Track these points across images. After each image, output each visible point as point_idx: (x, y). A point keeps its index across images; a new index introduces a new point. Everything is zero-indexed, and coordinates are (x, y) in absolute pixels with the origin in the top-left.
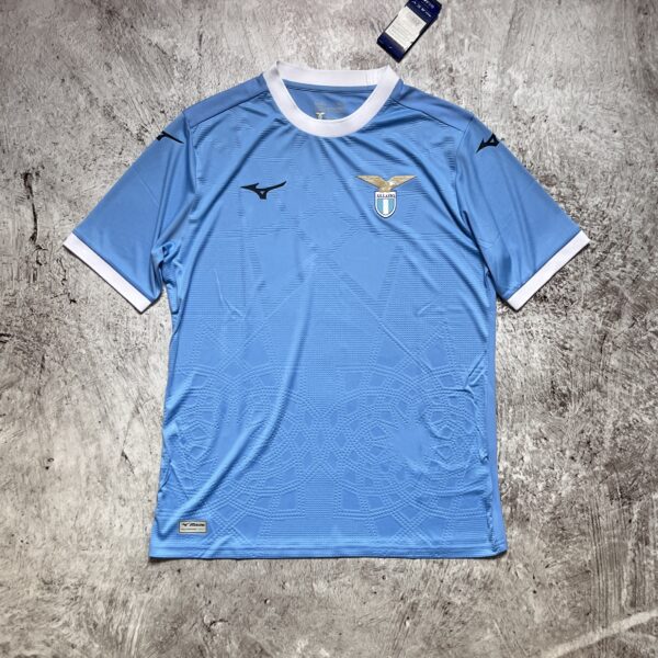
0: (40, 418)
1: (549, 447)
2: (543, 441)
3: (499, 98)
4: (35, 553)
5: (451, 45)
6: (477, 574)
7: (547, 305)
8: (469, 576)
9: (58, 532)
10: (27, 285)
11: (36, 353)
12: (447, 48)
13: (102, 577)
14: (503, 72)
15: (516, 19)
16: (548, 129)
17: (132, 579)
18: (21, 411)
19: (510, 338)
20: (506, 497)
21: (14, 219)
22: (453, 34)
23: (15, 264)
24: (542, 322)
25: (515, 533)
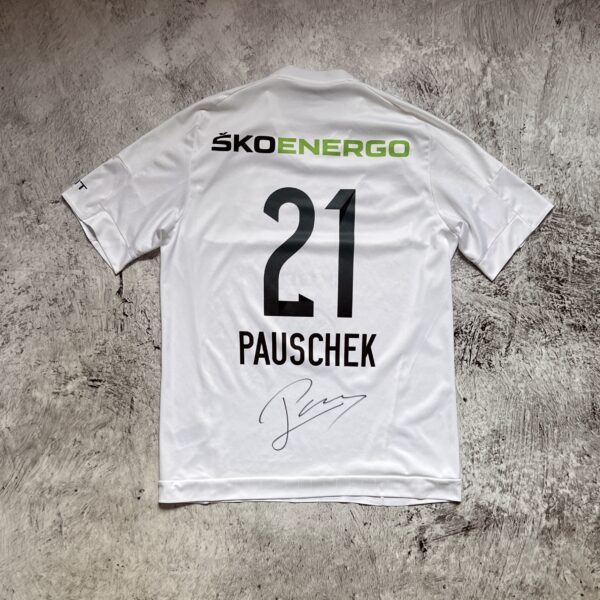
0: (131, 454)
1: (592, 463)
2: (586, 457)
3: (537, 147)
4: (129, 575)
5: (492, 101)
6: (529, 581)
7: (586, 334)
8: (522, 583)
9: (150, 555)
10: (115, 334)
11: (126, 396)
12: (488, 104)
13: (191, 594)
14: (541, 123)
15: (551, 74)
16: (583, 174)
17: (218, 595)
18: (113, 448)
19: (553, 365)
20: (554, 510)
21: (101, 275)
22: (493, 91)
23: (104, 316)
24: (582, 350)
25: (563, 542)
